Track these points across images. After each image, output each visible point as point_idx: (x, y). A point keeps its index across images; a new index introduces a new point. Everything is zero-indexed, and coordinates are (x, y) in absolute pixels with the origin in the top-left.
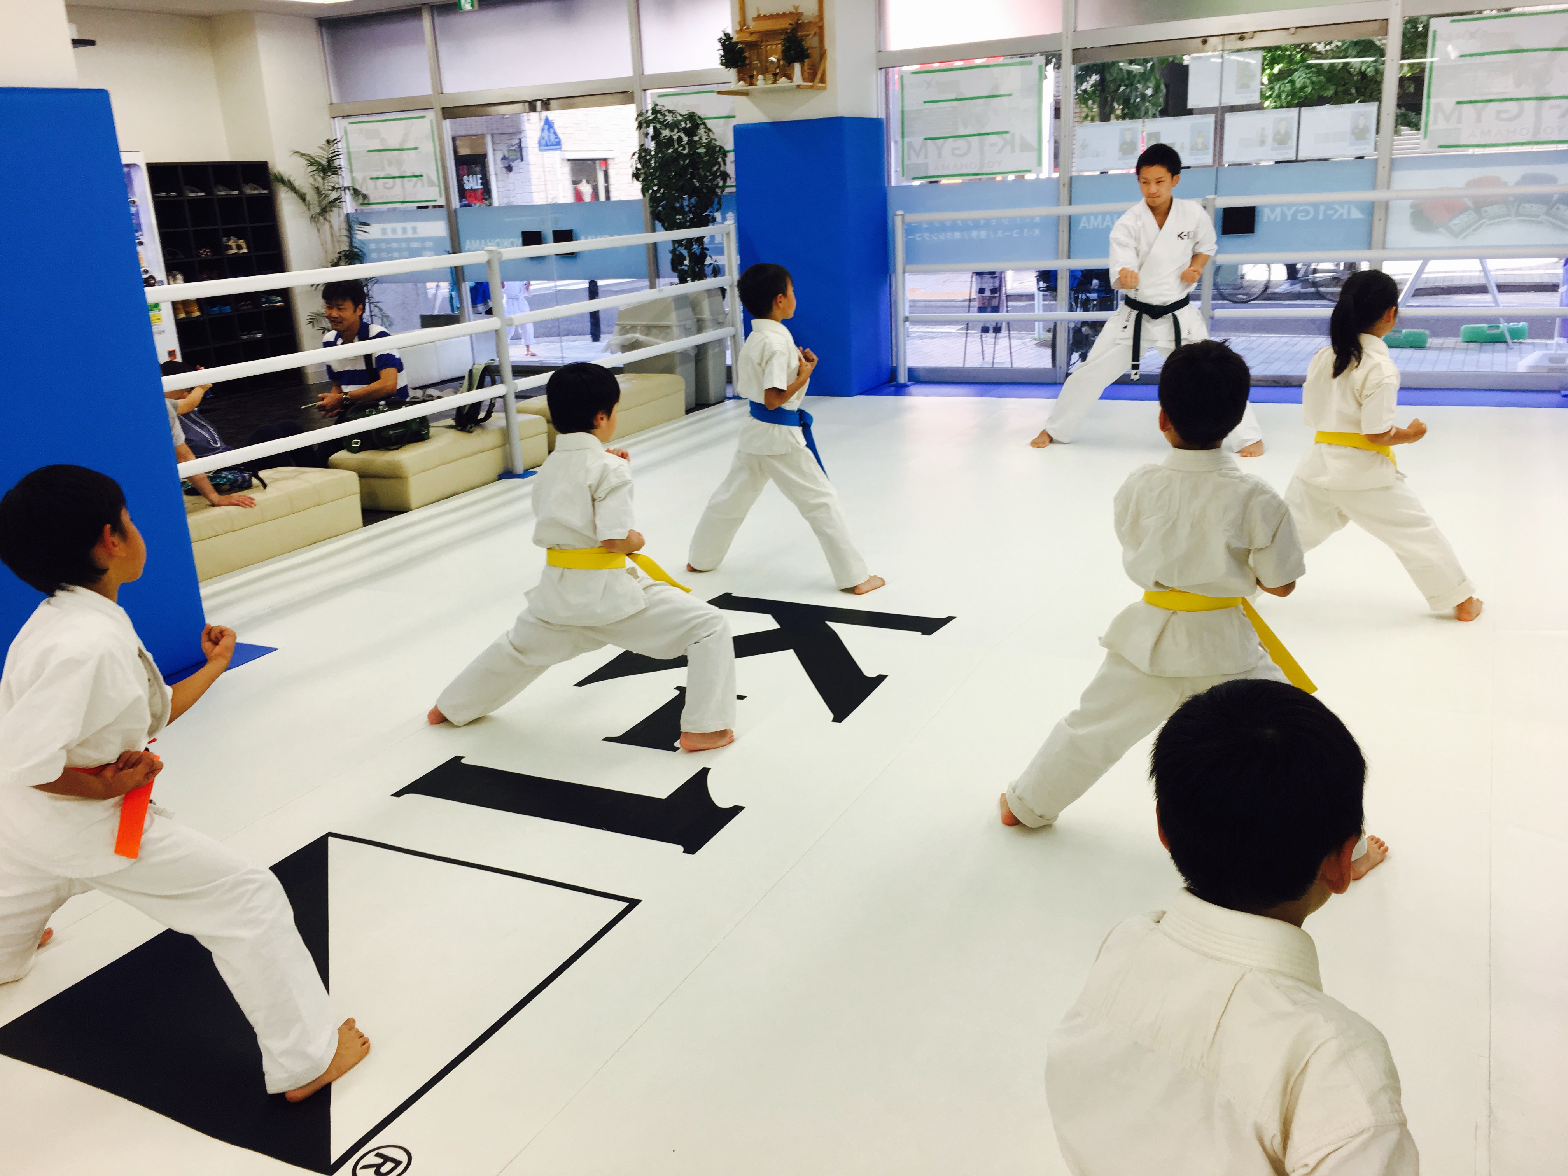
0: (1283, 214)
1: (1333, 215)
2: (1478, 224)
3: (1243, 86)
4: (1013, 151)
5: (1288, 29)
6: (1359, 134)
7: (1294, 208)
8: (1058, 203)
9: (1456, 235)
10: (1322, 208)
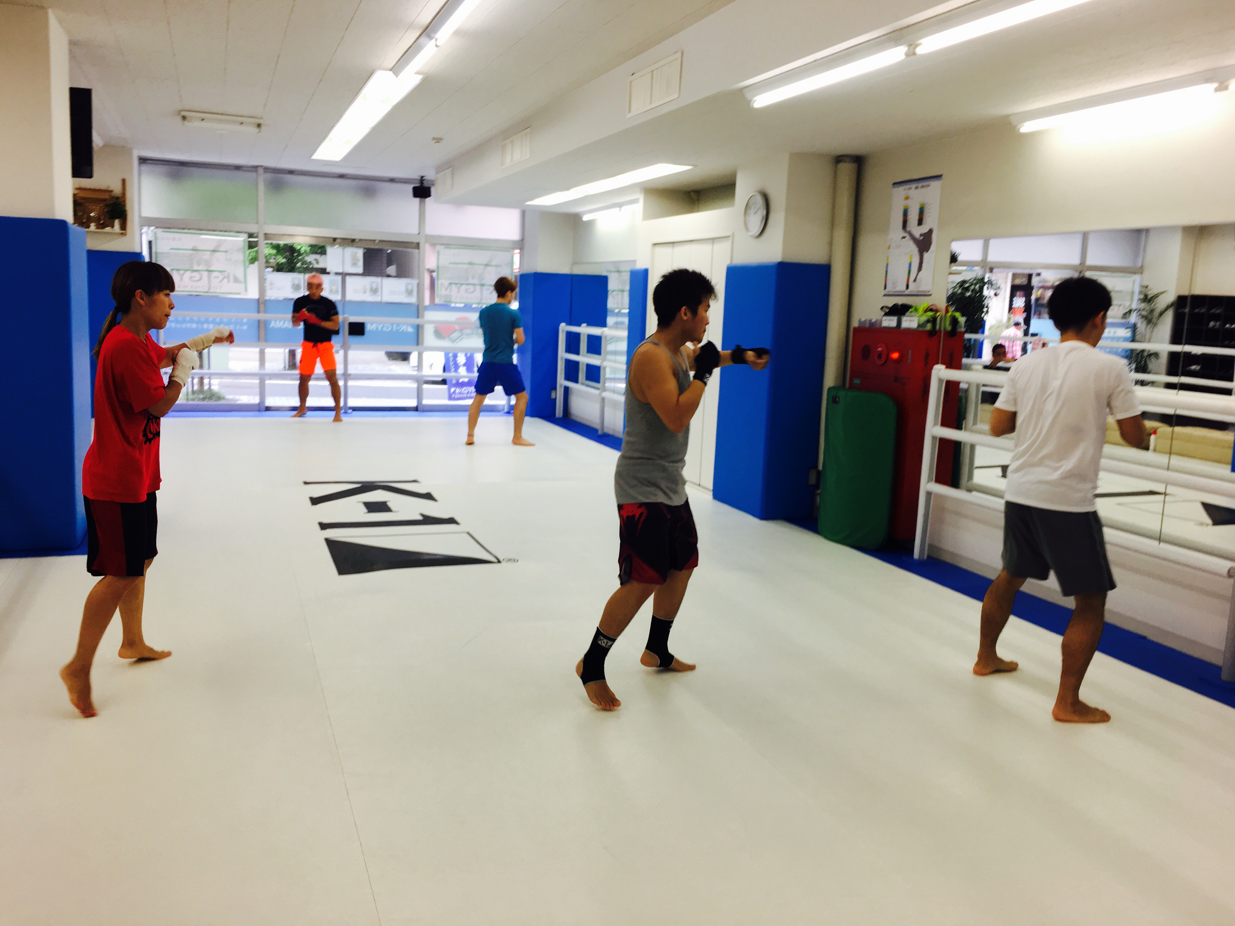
0: (377, 328)
1: (401, 328)
2: (461, 338)
3: (355, 264)
4: (229, 281)
5: (374, 241)
6: (409, 293)
7: (382, 325)
8: (259, 312)
9: (454, 341)
10: (395, 326)
